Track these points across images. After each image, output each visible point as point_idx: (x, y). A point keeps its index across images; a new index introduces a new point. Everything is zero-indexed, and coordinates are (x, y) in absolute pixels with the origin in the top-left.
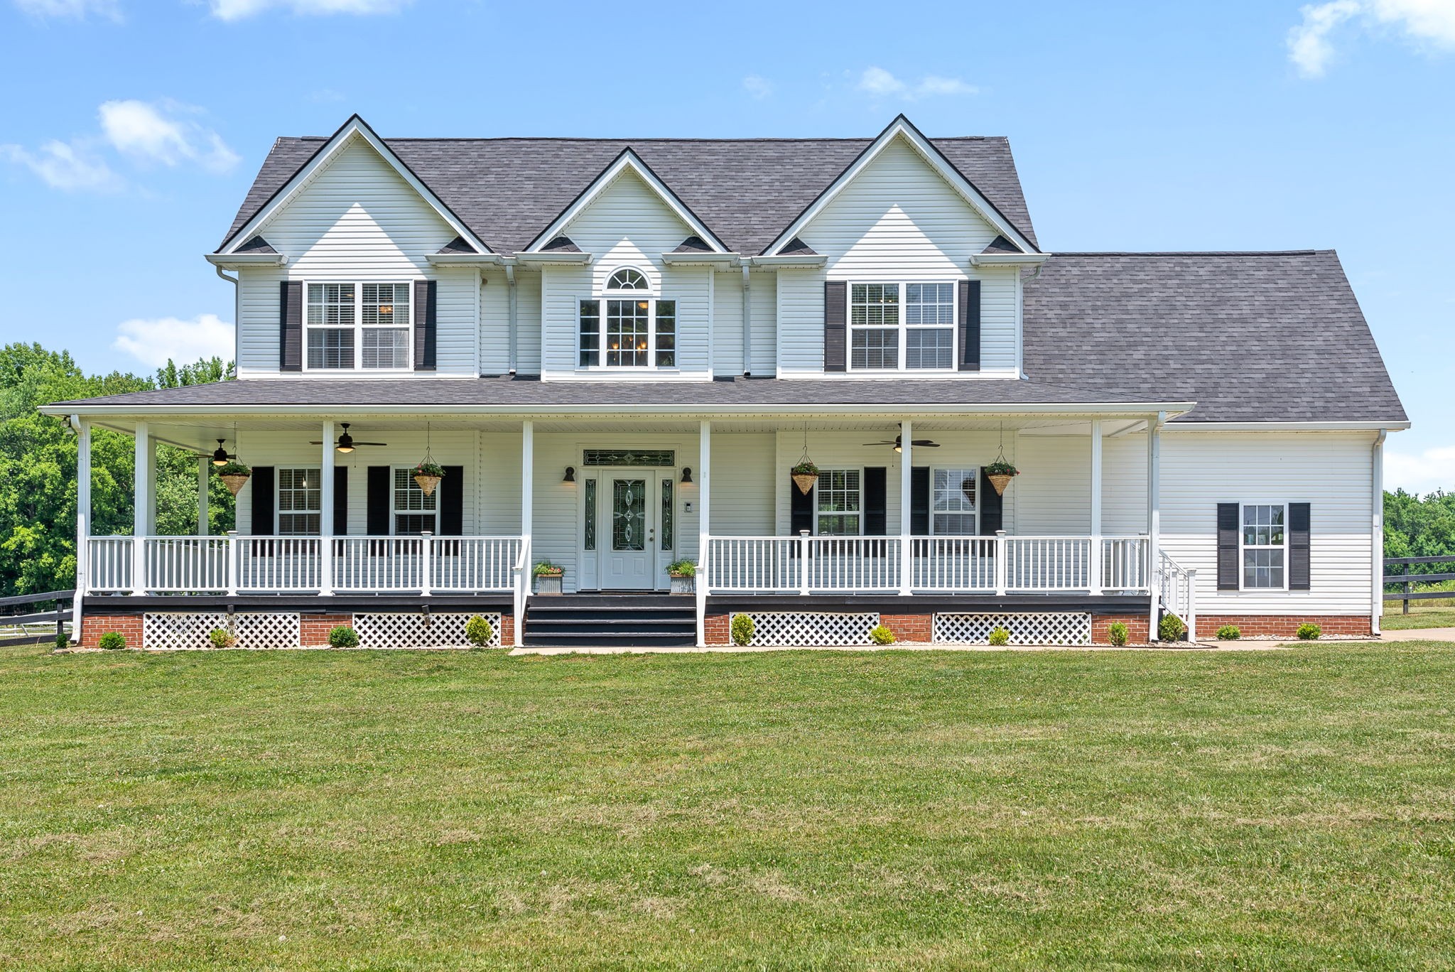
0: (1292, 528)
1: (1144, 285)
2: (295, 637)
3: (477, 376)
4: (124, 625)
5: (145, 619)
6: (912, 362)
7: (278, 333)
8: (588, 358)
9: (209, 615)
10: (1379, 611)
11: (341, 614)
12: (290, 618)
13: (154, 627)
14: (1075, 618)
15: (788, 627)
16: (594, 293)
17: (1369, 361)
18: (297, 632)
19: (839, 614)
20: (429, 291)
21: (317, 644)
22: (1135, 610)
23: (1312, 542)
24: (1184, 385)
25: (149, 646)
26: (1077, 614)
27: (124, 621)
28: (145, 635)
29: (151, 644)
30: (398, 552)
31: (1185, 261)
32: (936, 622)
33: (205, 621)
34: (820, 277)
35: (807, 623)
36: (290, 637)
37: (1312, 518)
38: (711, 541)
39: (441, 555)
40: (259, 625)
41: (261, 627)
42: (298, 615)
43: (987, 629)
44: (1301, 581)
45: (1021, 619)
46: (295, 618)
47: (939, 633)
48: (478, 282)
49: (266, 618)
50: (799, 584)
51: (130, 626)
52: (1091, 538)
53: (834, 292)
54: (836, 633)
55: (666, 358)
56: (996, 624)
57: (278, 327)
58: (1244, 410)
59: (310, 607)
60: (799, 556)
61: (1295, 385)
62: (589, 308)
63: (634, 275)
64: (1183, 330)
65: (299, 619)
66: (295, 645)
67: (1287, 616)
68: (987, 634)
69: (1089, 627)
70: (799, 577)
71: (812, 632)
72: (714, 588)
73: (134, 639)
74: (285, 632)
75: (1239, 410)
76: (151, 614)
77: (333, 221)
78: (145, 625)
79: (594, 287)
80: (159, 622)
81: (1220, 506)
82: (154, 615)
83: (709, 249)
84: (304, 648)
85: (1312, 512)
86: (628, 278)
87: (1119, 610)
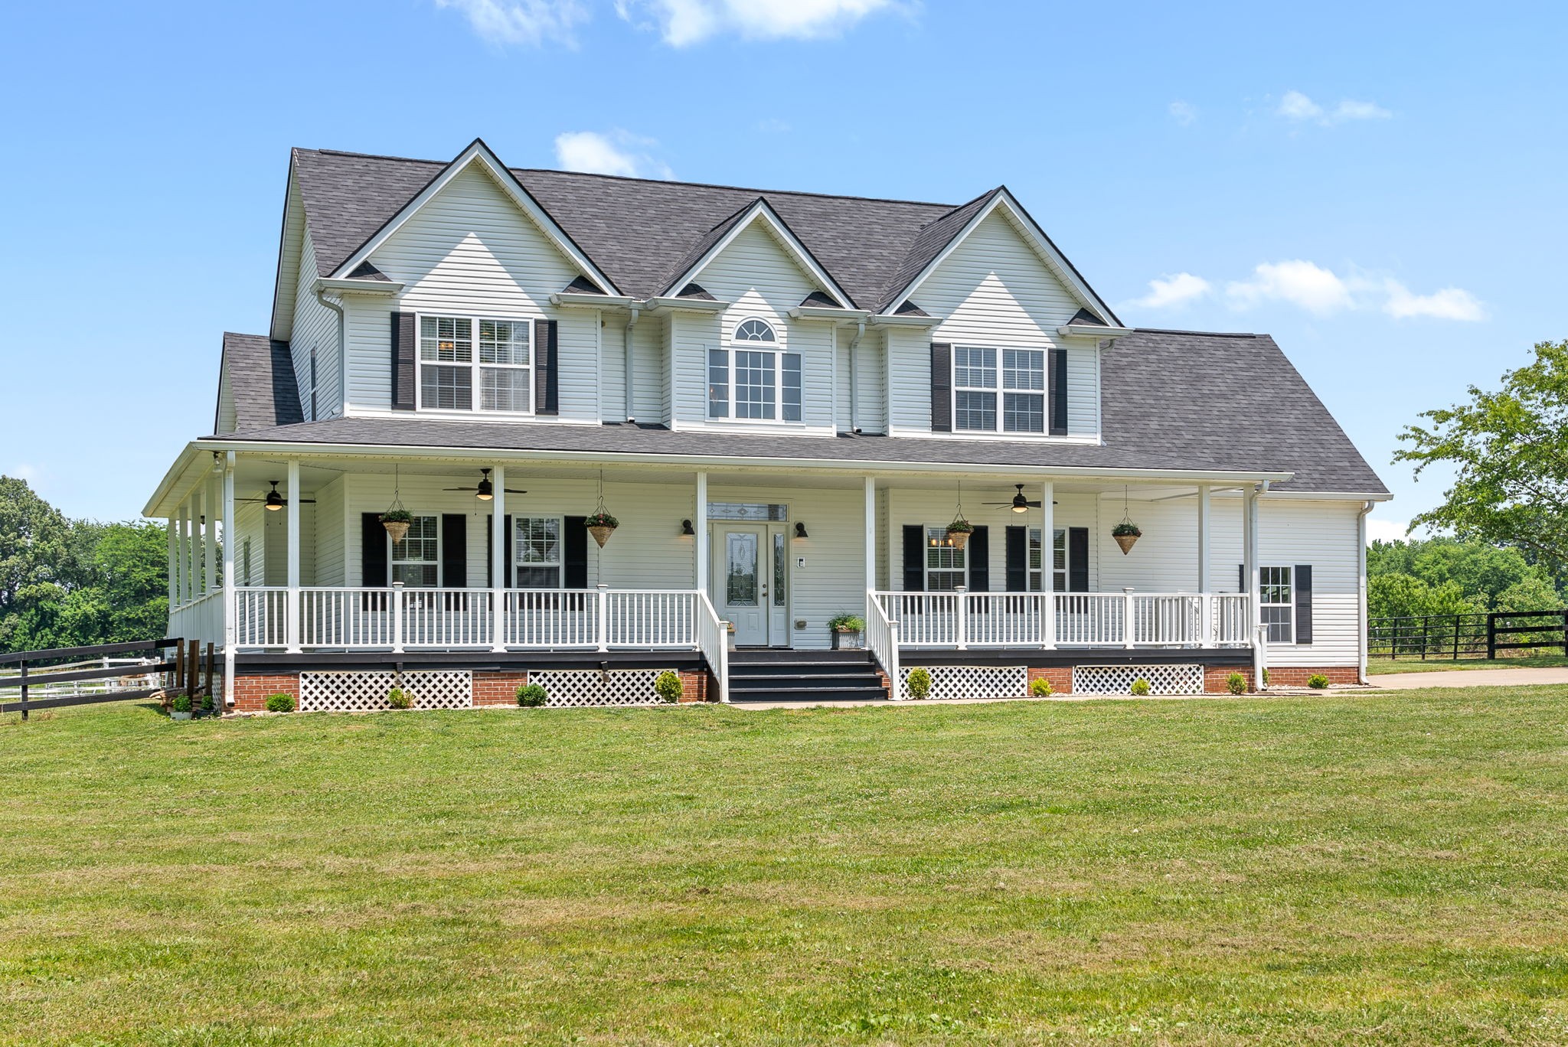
0: (1298, 588)
1: (1130, 359)
2: (466, 696)
3: (600, 423)
4: (278, 686)
5: (301, 679)
6: (1009, 425)
7: (389, 368)
8: (717, 410)
9: (373, 673)
10: (1365, 663)
11: (517, 672)
12: (461, 676)
13: (311, 687)
14: (1190, 669)
15: (946, 681)
16: (723, 343)
17: (1337, 438)
18: (468, 691)
20: (549, 332)
21: (491, 703)
22: (1239, 662)
23: (1313, 601)
24: (1203, 455)
25: (306, 709)
26: (1191, 666)
27: (278, 682)
28: (302, 696)
29: (308, 706)
31: (1154, 338)
32: (1075, 673)
33: (368, 680)
34: (927, 339)
35: (963, 676)
36: (461, 696)
37: (1313, 579)
39: (566, 609)
40: (427, 684)
41: (429, 686)
42: (470, 672)
43: (1115, 681)
44: (1305, 637)
45: (1143, 671)
46: (467, 676)
47: (1077, 685)
48: (599, 325)
49: (435, 676)
51: (284, 687)
53: (939, 356)
55: (793, 413)
57: (389, 361)
59: (483, 665)
61: (1290, 458)
62: (718, 356)
63: (761, 326)
64: (1180, 403)
65: (470, 677)
66: (466, 705)
67: (1295, 668)
68: (1116, 685)
69: (1202, 677)
74: (456, 691)
76: (307, 673)
77: (447, 250)
78: (302, 686)
79: (723, 337)
80: (316, 682)
81: (1241, 567)
82: (311, 674)
83: (838, 305)
84: (476, 707)
85: (1313, 574)
86: (754, 328)
87: (1226, 662)
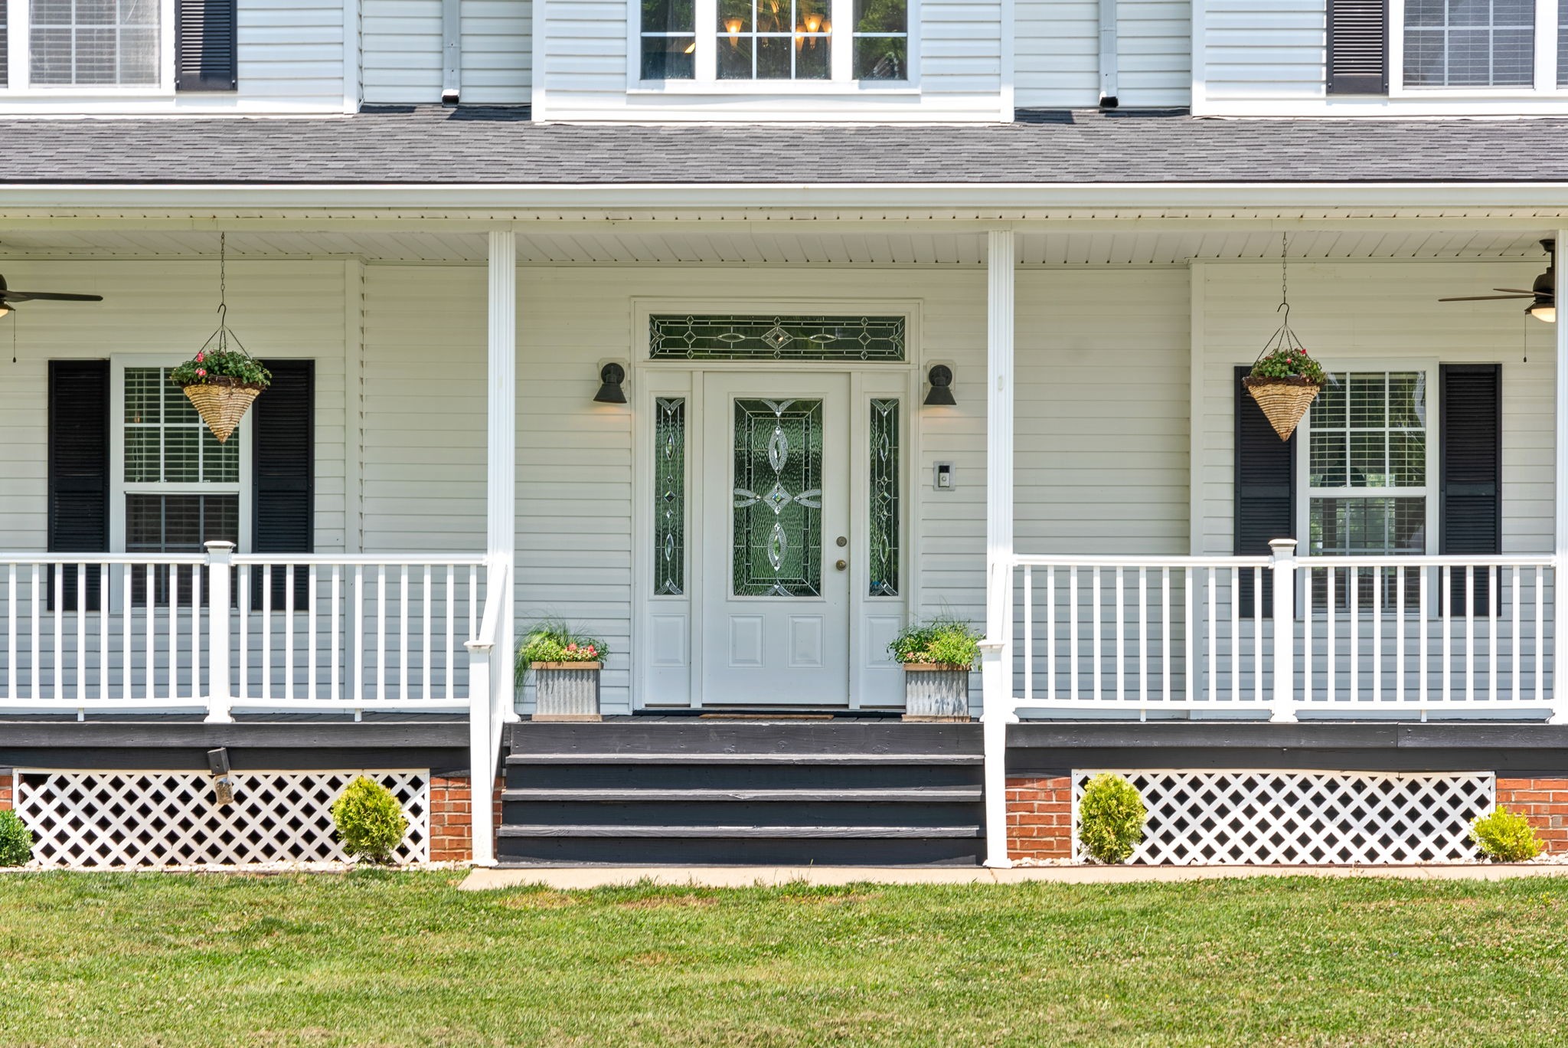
3: (351, 107)
15: (1236, 812)
19: (1382, 777)
30: (139, 598)
35: (1291, 799)
38: (1019, 571)
39: (260, 606)
50: (1269, 690)
54: (1372, 828)
55: (882, 57)
60: (1268, 613)
70: (1268, 671)
71: (1304, 826)
72: (1029, 701)
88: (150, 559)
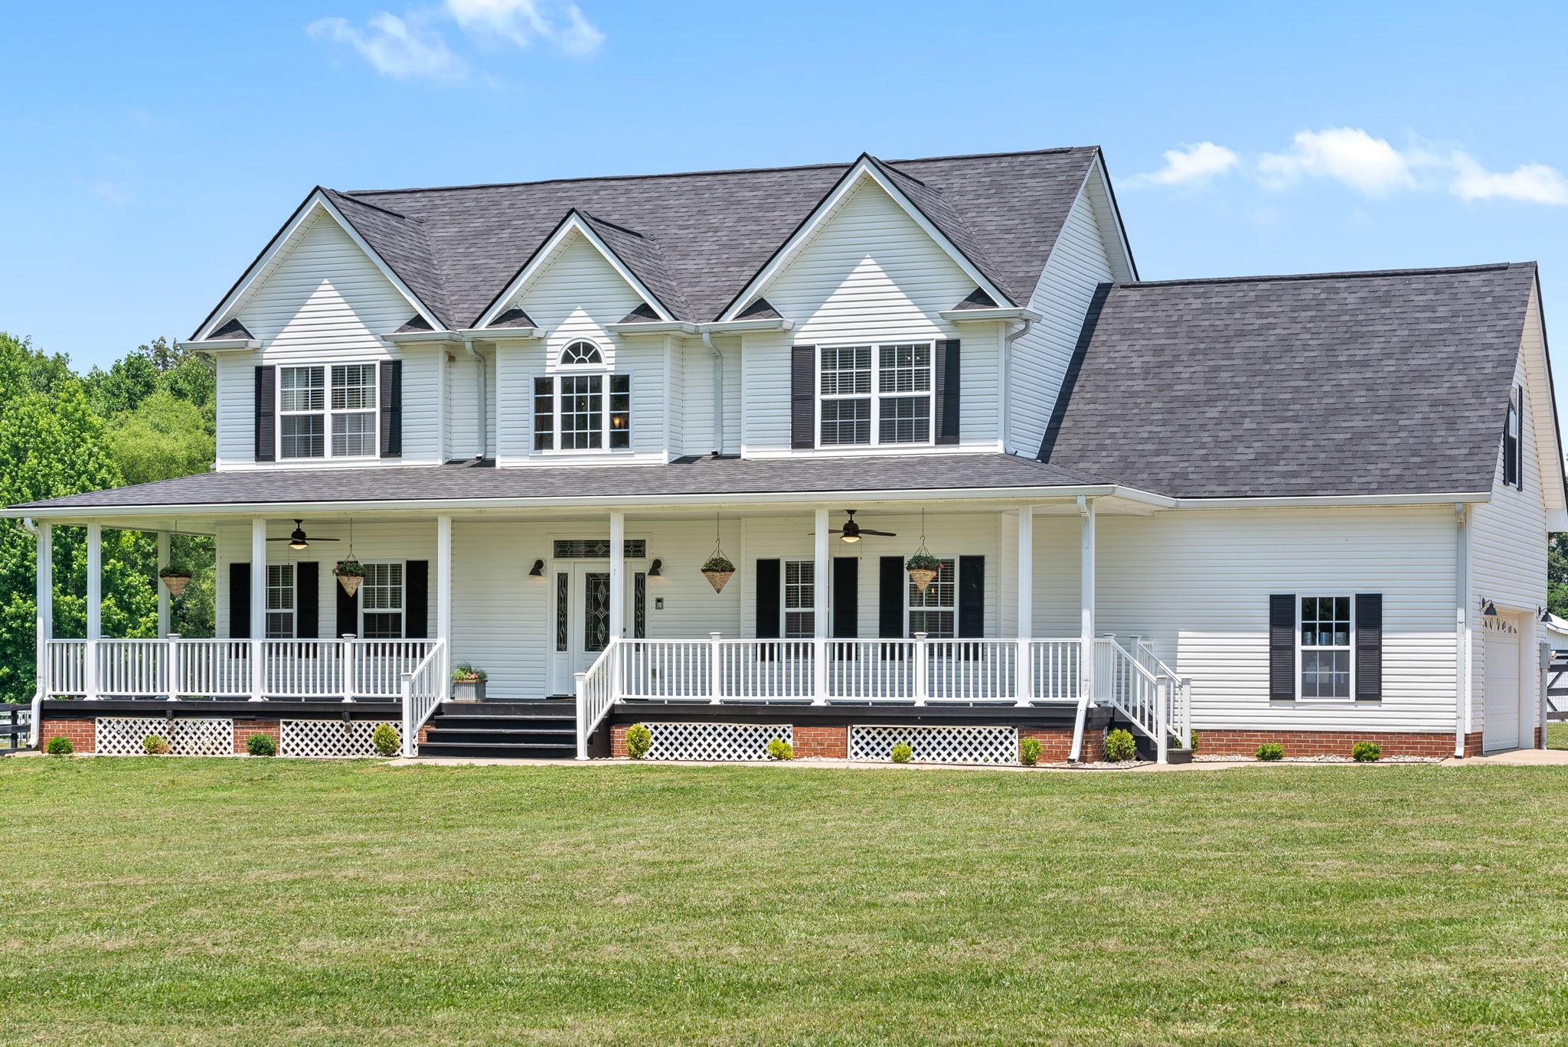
0: (1358, 625)
2: (229, 744)
3: (440, 462)
4: (78, 729)
5: (97, 724)
6: (886, 435)
7: (253, 421)
8: (543, 442)
9: (152, 720)
11: (270, 721)
12: (224, 724)
13: (105, 732)
14: (1001, 732)
15: (700, 740)
16: (548, 370)
18: (230, 739)
19: (754, 726)
20: (393, 371)
21: (247, 751)
23: (1384, 642)
25: (101, 752)
26: (1003, 728)
27: (79, 726)
28: (97, 740)
29: (103, 749)
32: (852, 735)
34: (788, 342)
35: (720, 735)
36: (225, 744)
37: (1384, 613)
39: (362, 659)
42: (231, 721)
43: (889, 744)
44: (1370, 690)
45: (944, 733)
46: (229, 724)
47: (857, 748)
48: (441, 359)
49: (202, 723)
50: (710, 692)
51: (84, 731)
52: (1018, 640)
53: (802, 357)
54: (750, 746)
55: (620, 440)
56: (900, 739)
57: (253, 415)
58: (1299, 481)
59: (240, 712)
60: (710, 660)
61: (1379, 448)
62: (543, 386)
63: (588, 348)
64: (1285, 378)
65: (232, 725)
66: (229, 753)
67: (1355, 733)
68: (888, 749)
69: (1016, 742)
70: (710, 684)
71: (725, 745)
72: (626, 695)
73: (87, 744)
74: (220, 739)
75: (1293, 481)
76: (102, 719)
77: (304, 300)
78: (97, 730)
79: (548, 363)
80: (109, 727)
81: (1273, 598)
82: (105, 720)
83: (657, 317)
84: (237, 755)
85: (1384, 606)
86: (581, 351)
87: (1045, 724)
88: (372, 641)
